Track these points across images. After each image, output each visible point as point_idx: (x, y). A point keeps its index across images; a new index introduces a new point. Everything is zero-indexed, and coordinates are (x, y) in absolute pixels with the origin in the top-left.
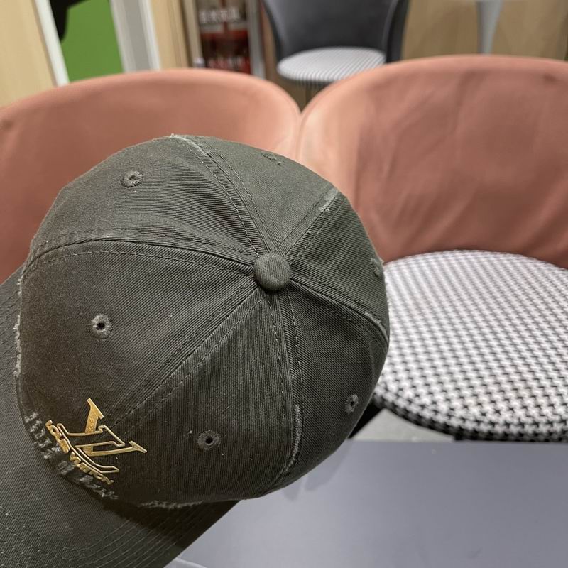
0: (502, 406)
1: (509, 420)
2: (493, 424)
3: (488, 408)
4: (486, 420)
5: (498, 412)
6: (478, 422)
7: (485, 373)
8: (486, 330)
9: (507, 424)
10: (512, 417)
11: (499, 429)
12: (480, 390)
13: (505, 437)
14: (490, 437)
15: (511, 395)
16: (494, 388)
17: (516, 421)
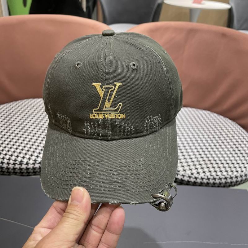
0: (200, 170)
1: (203, 177)
2: (196, 178)
3: (194, 171)
4: (193, 176)
5: (198, 173)
6: (190, 177)
7: (193, 157)
8: (193, 139)
9: (202, 179)
10: (205, 175)
11: (199, 181)
12: (191, 164)
13: (201, 184)
14: (195, 184)
15: (204, 166)
16: (197, 163)
17: (206, 177)
